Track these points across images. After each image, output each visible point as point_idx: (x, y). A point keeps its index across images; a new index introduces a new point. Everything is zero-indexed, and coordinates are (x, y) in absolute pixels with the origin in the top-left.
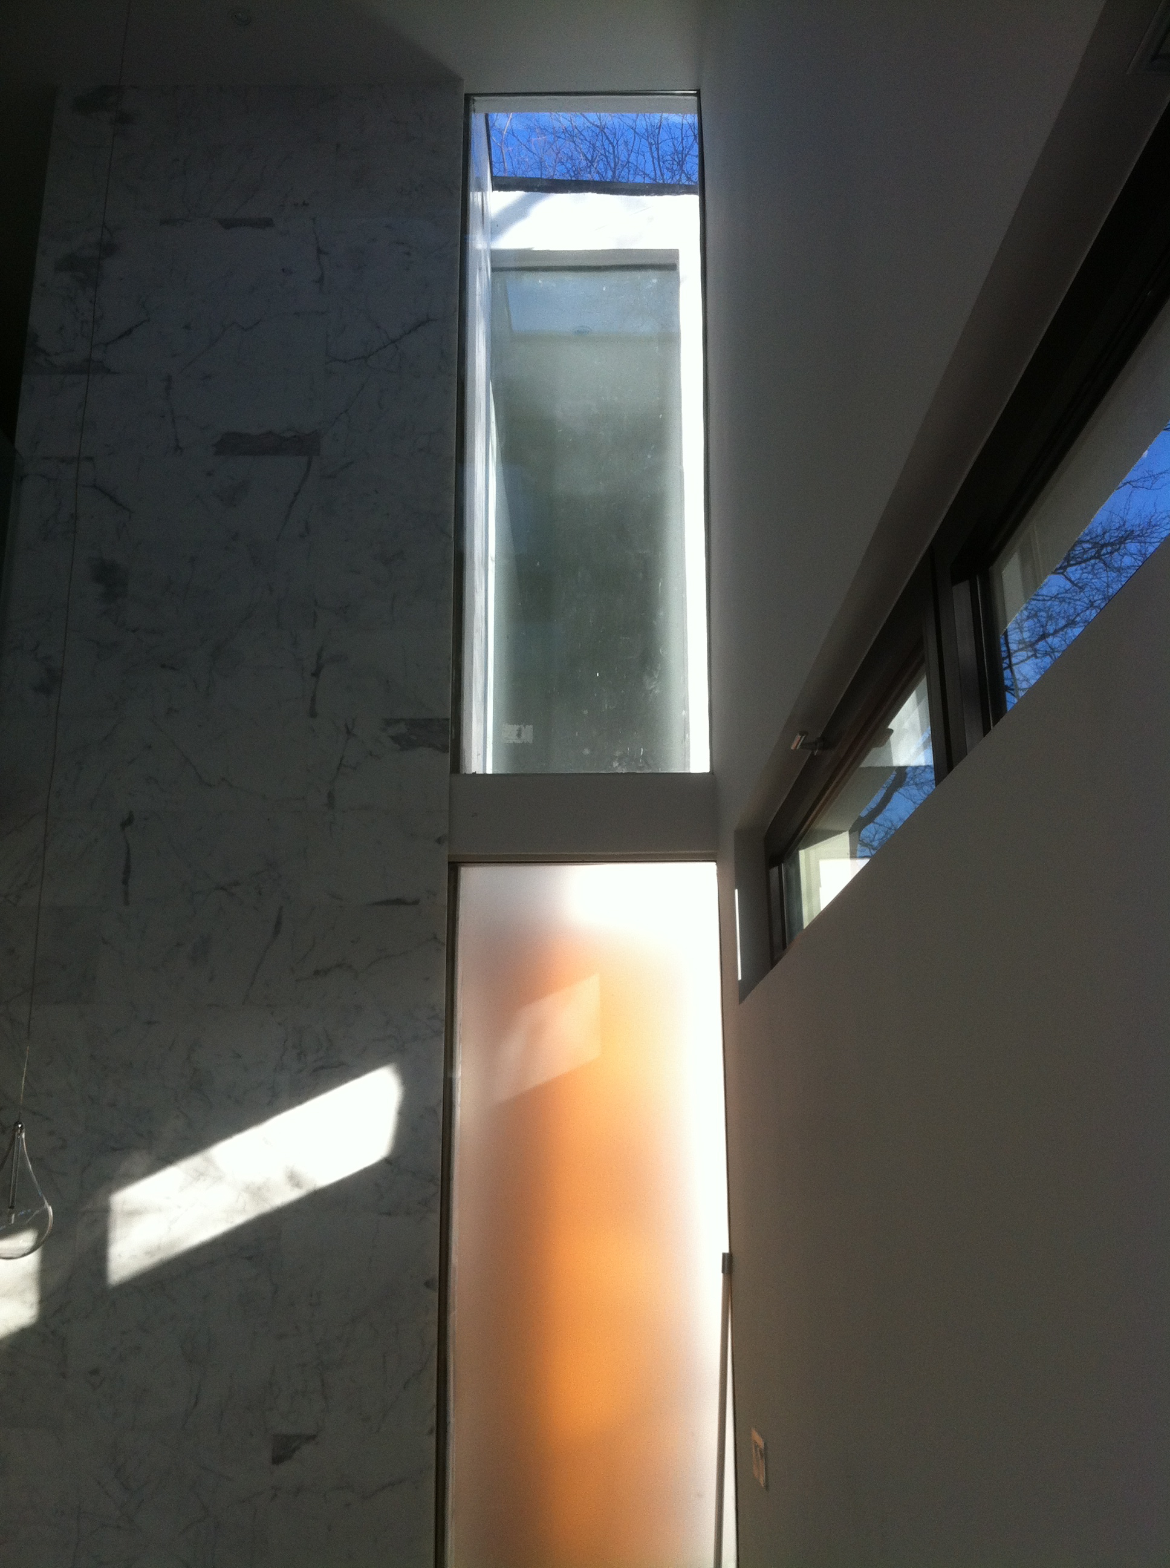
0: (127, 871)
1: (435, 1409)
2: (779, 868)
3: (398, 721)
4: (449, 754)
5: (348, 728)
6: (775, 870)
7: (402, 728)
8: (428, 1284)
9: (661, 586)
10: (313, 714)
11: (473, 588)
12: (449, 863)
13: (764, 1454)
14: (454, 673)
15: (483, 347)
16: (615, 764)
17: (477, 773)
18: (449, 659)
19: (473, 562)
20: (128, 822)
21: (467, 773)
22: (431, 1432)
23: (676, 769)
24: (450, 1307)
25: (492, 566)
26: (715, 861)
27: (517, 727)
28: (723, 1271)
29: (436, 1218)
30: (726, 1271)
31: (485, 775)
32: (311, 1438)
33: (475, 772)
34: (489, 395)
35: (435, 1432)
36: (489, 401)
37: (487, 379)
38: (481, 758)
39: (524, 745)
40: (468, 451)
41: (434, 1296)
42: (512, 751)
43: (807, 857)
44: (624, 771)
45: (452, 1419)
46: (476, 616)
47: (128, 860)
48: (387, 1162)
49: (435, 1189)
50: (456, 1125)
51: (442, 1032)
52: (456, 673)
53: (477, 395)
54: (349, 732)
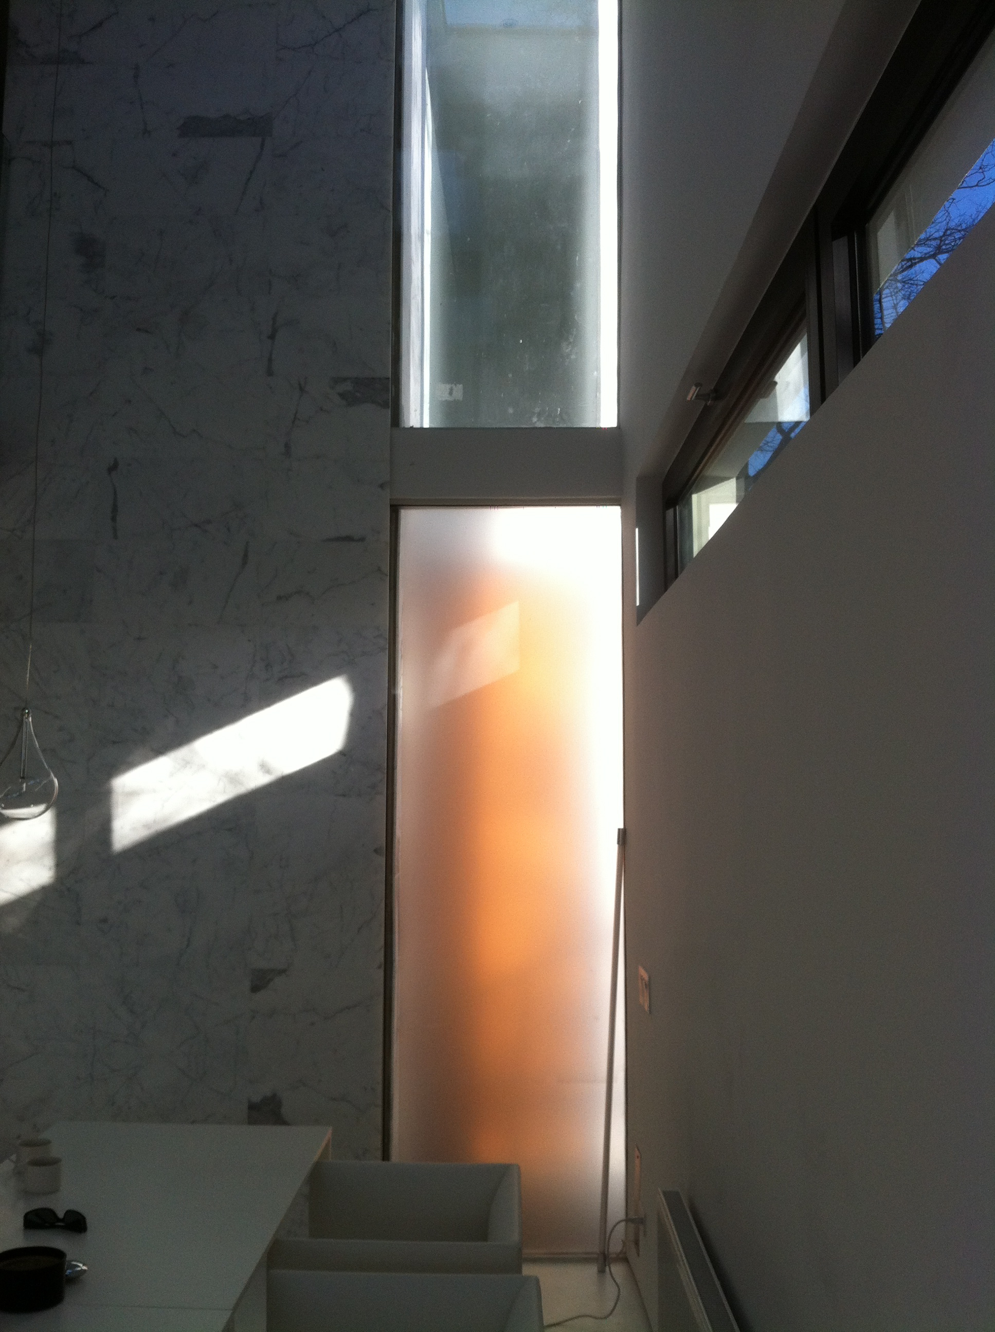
0: (115, 509)
1: (383, 949)
2: (674, 510)
3: (345, 380)
4: (390, 409)
5: (300, 384)
6: (670, 512)
7: (348, 387)
8: (376, 851)
9: (578, 260)
10: (270, 373)
11: (410, 259)
12: (391, 505)
13: (648, 986)
14: (393, 336)
15: (419, 37)
16: (535, 419)
17: (414, 427)
18: (389, 324)
19: (410, 236)
20: (113, 468)
21: (406, 426)
22: (379, 967)
23: (589, 424)
24: (395, 870)
25: (428, 239)
26: (620, 505)
27: (448, 386)
28: (618, 843)
29: (383, 799)
30: (620, 843)
31: (422, 429)
32: (282, 972)
33: (413, 426)
34: (425, 83)
35: (383, 966)
36: (425, 89)
37: (423, 66)
38: (418, 412)
39: (456, 402)
40: (405, 132)
41: (382, 860)
42: (447, 408)
43: (699, 499)
44: (542, 425)
45: (397, 957)
46: (413, 285)
47: (115, 500)
48: (341, 754)
49: (382, 776)
50: (399, 725)
51: (386, 649)
52: (395, 336)
53: (413, 81)
54: (302, 389)
